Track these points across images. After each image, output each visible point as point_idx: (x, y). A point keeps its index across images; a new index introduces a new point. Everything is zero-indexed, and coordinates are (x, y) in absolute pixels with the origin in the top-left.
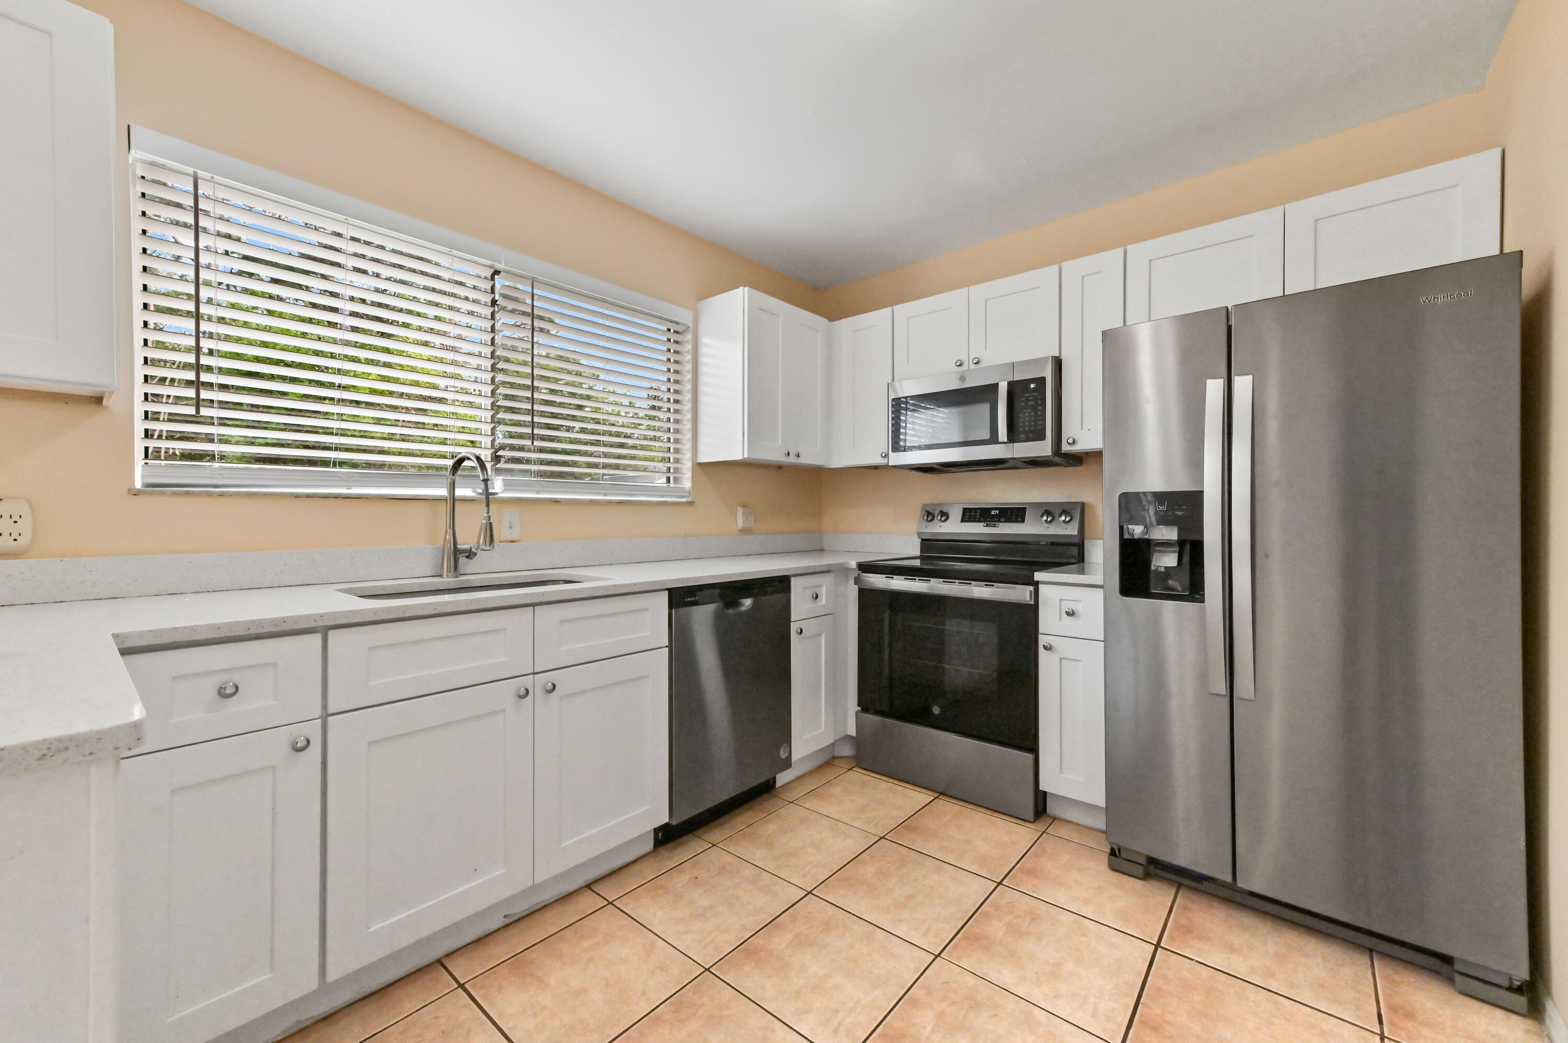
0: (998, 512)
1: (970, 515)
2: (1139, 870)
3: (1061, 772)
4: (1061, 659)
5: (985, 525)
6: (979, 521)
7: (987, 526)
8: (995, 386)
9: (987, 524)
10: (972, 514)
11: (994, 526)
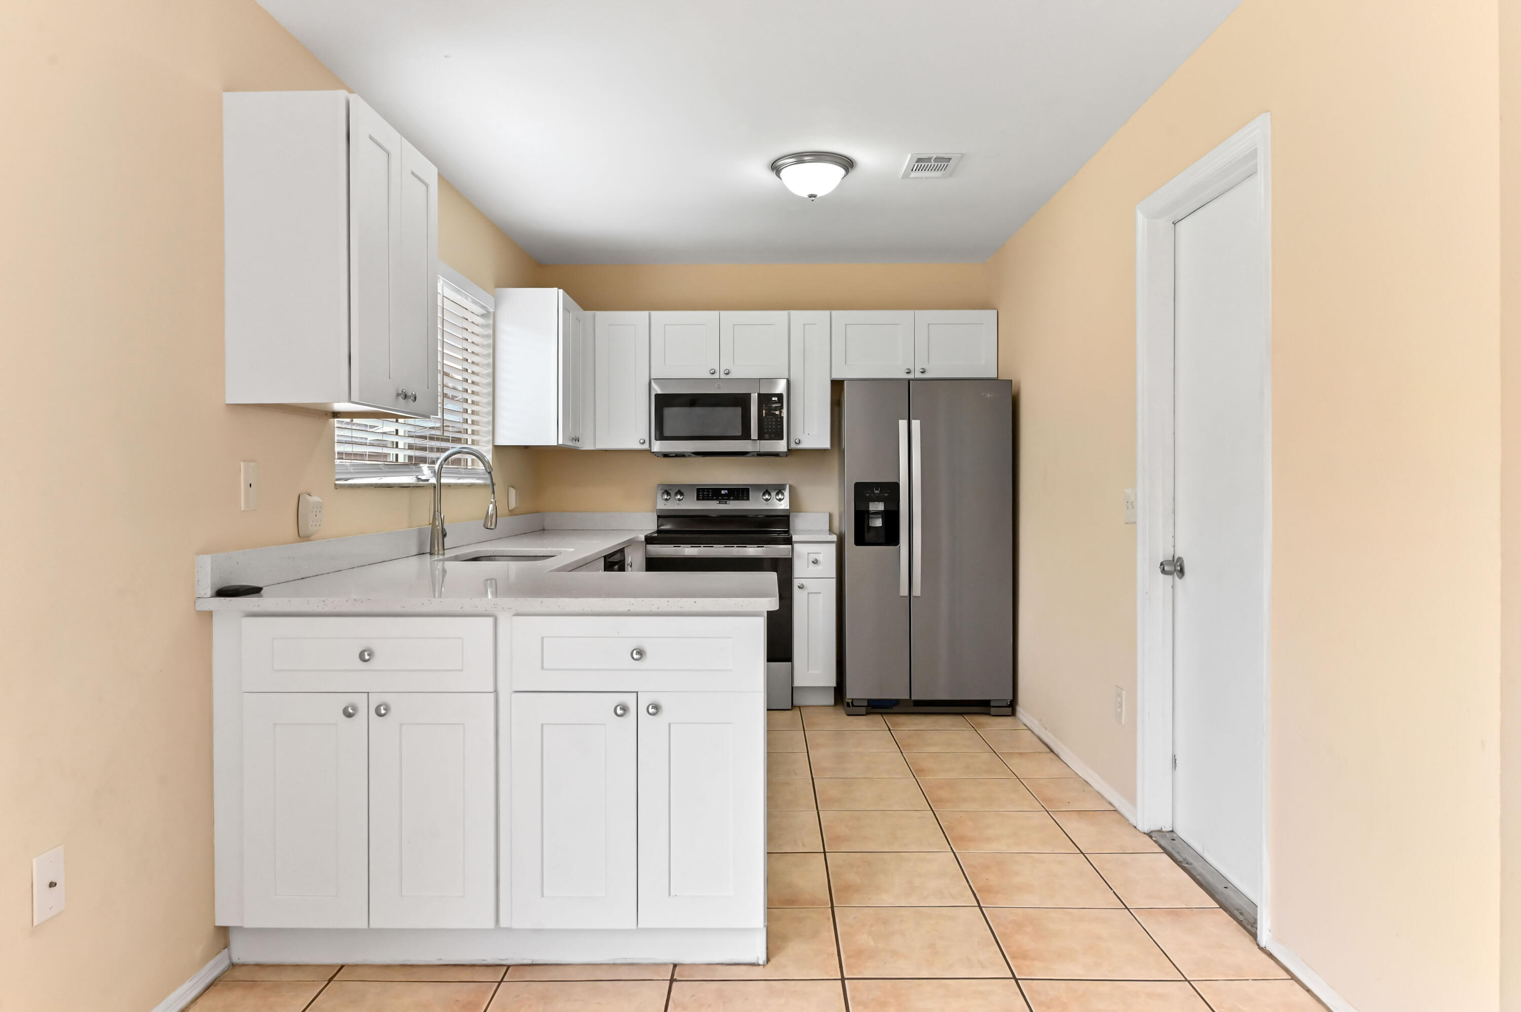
0: (727, 491)
1: (703, 494)
2: (863, 710)
3: (808, 671)
4: (809, 593)
5: (718, 502)
6: (712, 499)
7: (720, 503)
8: (748, 396)
9: (719, 502)
10: (705, 493)
11: (726, 503)
